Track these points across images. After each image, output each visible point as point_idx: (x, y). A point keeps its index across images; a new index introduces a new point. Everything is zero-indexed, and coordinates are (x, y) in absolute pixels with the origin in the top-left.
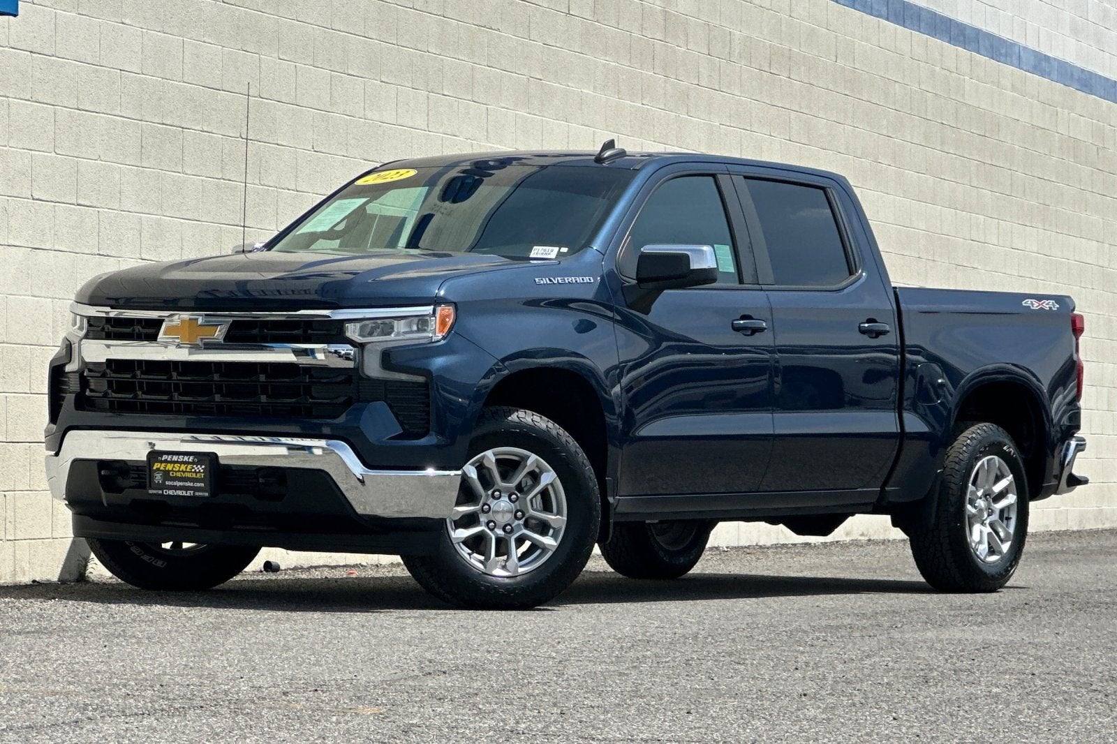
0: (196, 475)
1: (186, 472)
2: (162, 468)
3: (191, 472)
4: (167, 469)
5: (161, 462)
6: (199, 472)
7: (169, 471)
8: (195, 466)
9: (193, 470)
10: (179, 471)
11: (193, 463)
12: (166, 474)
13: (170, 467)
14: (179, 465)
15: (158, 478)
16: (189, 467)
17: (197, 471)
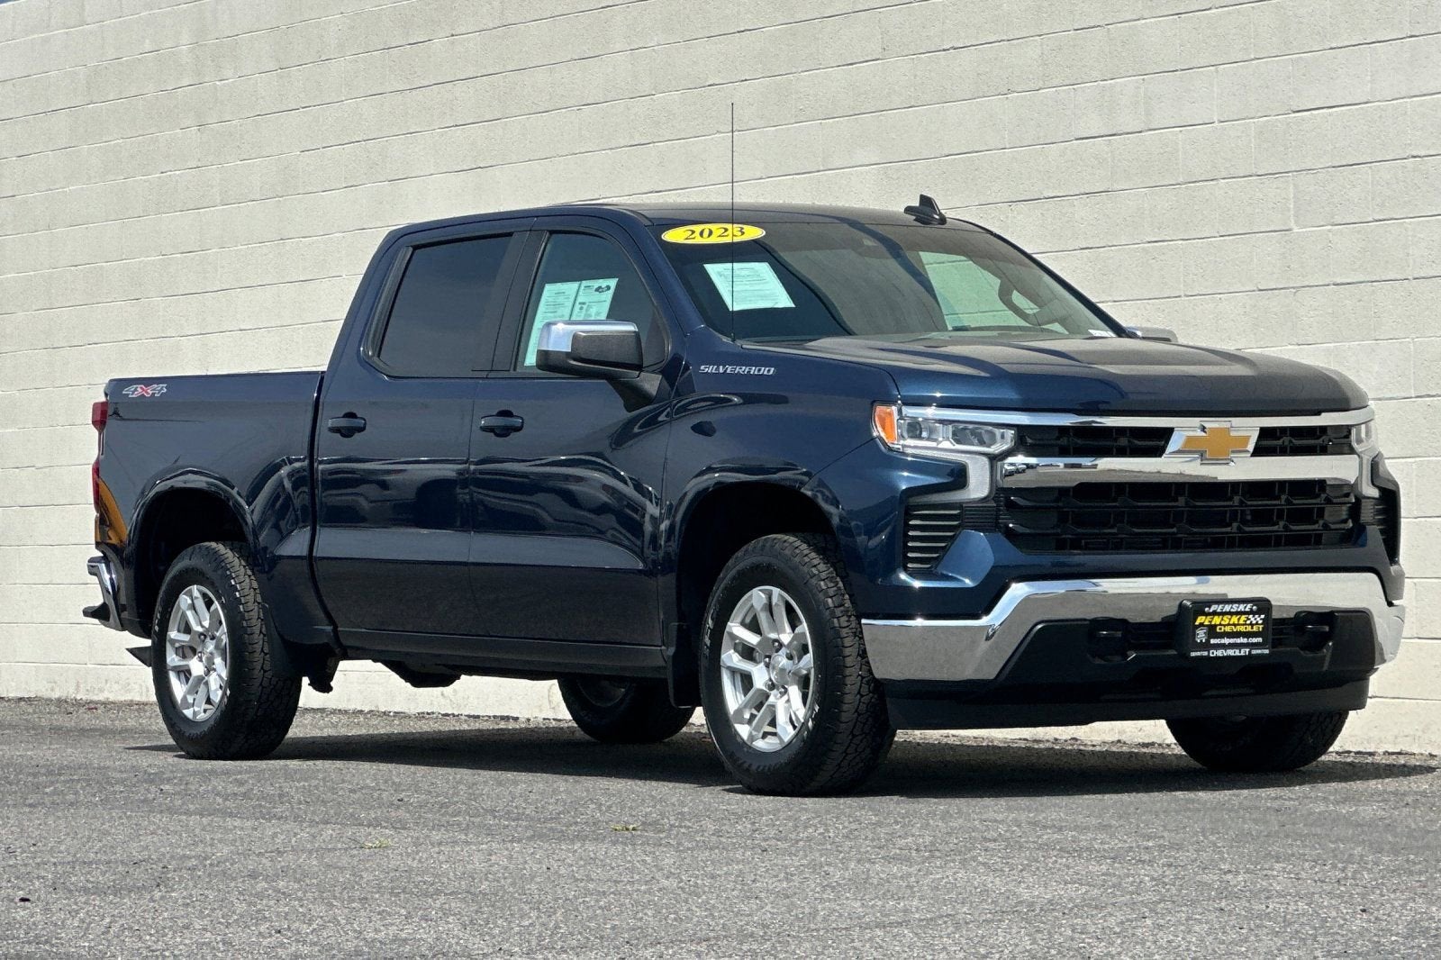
0: (1252, 628)
1: (1238, 625)
2: (1206, 623)
3: (1246, 624)
4: (1213, 623)
5: (1207, 614)
6: (1257, 623)
7: (1216, 626)
8: (1251, 616)
9: (1248, 622)
10: (1229, 625)
11: (1251, 612)
12: (1212, 631)
13: (1217, 620)
14: (1229, 617)
15: (1201, 635)
16: (1243, 618)
17: (1254, 622)
